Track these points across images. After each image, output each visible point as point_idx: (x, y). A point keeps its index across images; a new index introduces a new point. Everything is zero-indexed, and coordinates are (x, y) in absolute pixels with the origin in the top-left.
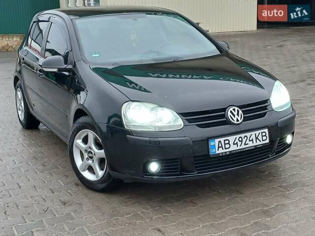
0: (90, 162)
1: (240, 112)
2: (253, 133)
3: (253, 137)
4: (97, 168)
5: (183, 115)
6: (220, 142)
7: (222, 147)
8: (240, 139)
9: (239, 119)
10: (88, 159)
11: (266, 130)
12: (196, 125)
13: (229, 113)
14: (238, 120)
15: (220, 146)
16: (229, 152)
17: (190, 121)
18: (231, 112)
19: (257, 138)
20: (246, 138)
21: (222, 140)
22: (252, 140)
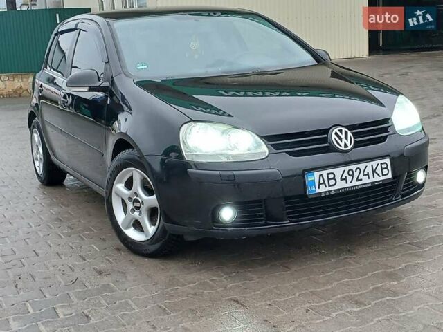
0: (136, 214)
1: (349, 134)
2: (369, 164)
3: (369, 170)
4: (146, 222)
5: (267, 138)
6: (321, 175)
7: (324, 183)
8: (351, 173)
9: (348, 143)
10: (133, 211)
11: (388, 161)
12: (286, 152)
13: (334, 136)
14: (346, 146)
15: (322, 181)
16: (335, 190)
17: (276, 147)
18: (336, 134)
19: (374, 172)
20: (358, 171)
21: (324, 173)
22: (368, 174)
